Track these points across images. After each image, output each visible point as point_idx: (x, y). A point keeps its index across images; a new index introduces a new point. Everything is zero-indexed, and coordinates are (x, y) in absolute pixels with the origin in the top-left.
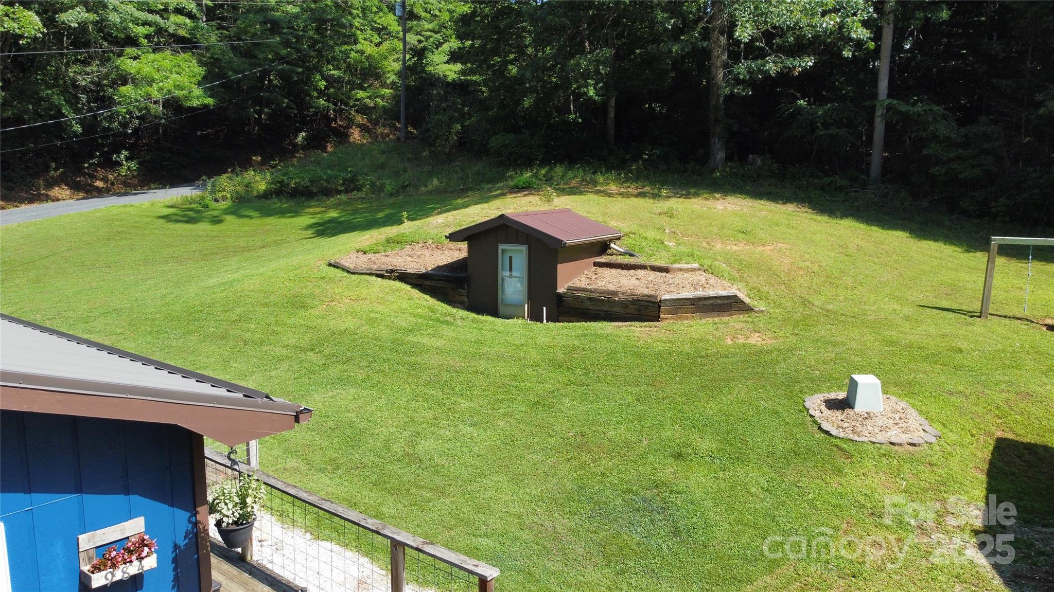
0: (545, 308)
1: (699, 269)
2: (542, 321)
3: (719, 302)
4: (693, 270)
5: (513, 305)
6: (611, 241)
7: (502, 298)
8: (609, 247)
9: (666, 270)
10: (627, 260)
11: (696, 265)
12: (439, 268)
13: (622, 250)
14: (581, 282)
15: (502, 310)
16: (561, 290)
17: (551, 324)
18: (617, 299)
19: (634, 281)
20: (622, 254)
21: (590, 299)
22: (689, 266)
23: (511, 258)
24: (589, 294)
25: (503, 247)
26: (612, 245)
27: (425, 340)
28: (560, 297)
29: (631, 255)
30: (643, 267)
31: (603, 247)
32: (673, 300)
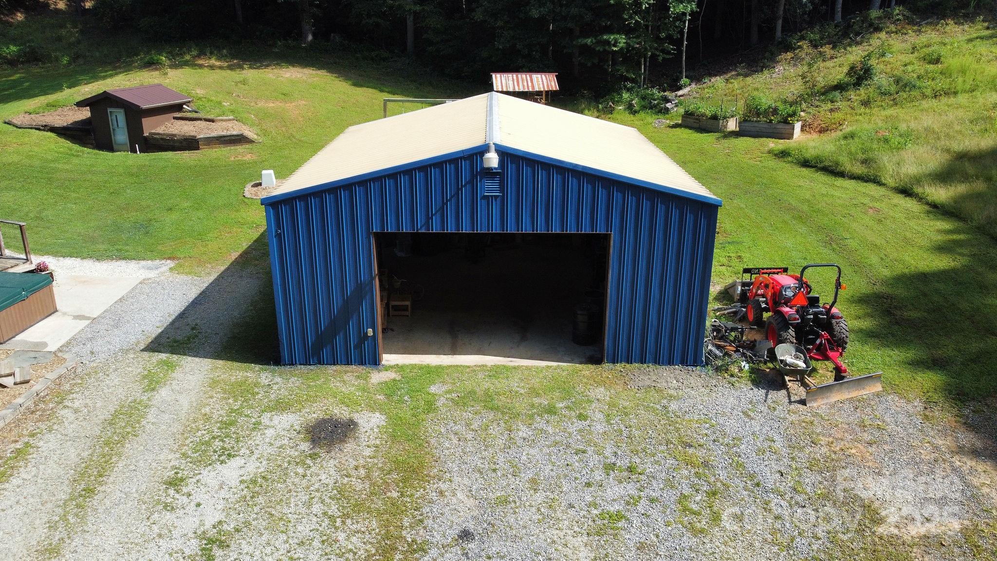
0: (137, 145)
1: (233, 120)
2: (136, 152)
3: (233, 138)
4: (230, 120)
5: (119, 144)
6: (185, 103)
7: (114, 139)
8: (182, 108)
9: (213, 121)
10: (194, 115)
11: (231, 117)
12: (76, 123)
13: (190, 109)
14: (161, 130)
15: (115, 147)
16: (145, 135)
17: (143, 154)
18: (176, 138)
19: (192, 128)
20: (190, 112)
21: (162, 139)
22: (227, 118)
23: (116, 116)
24: (161, 136)
25: (110, 110)
26: (184, 106)
27: (60, 166)
28: (146, 138)
29: (196, 112)
30: (200, 119)
31: (179, 107)
32: (205, 138)
